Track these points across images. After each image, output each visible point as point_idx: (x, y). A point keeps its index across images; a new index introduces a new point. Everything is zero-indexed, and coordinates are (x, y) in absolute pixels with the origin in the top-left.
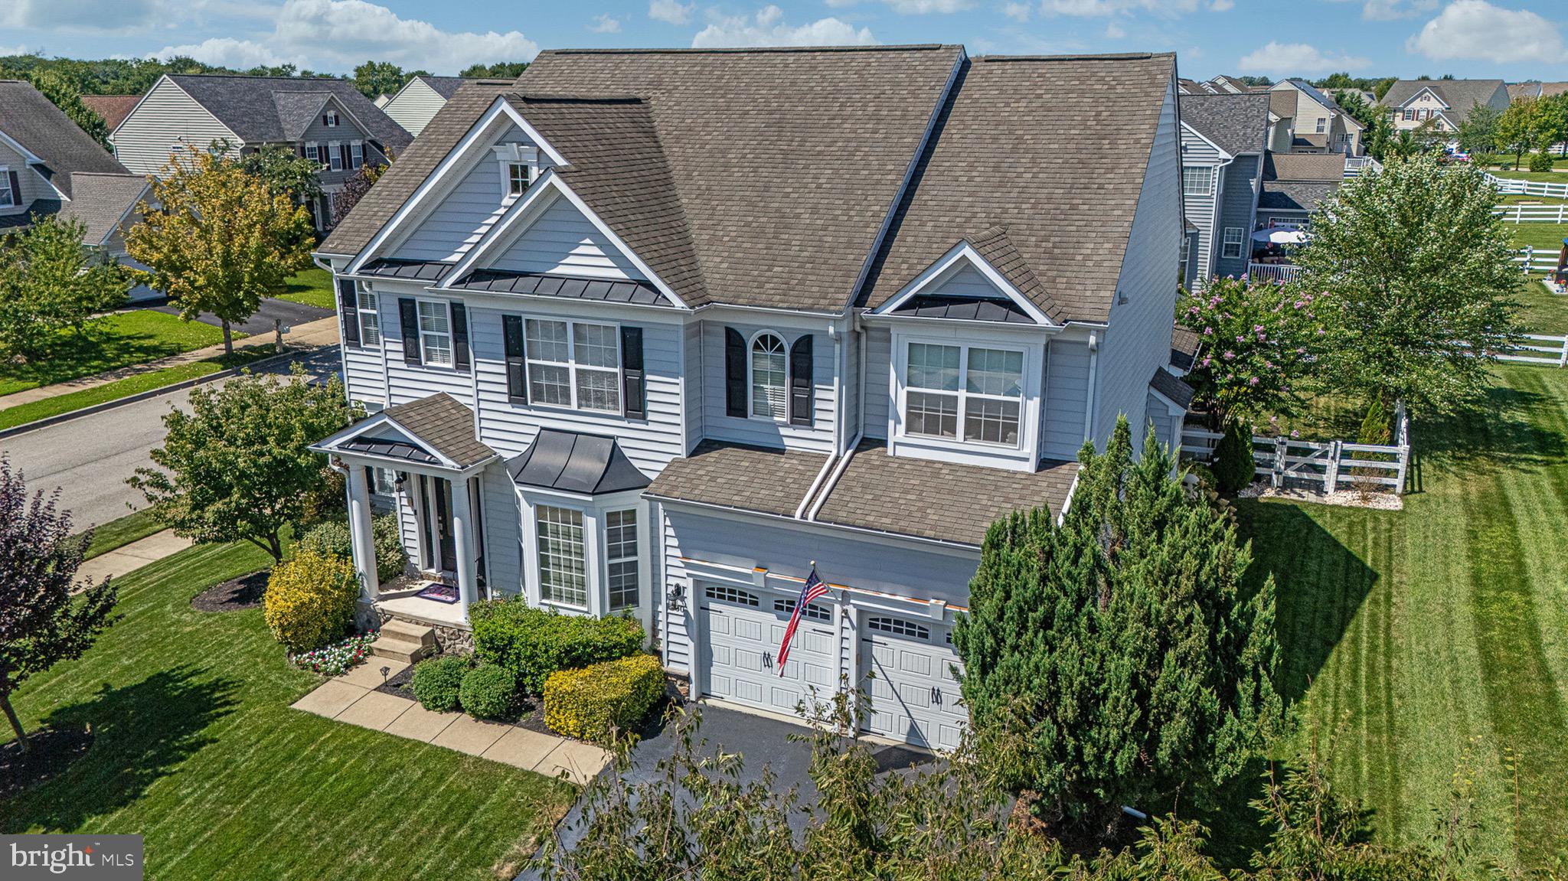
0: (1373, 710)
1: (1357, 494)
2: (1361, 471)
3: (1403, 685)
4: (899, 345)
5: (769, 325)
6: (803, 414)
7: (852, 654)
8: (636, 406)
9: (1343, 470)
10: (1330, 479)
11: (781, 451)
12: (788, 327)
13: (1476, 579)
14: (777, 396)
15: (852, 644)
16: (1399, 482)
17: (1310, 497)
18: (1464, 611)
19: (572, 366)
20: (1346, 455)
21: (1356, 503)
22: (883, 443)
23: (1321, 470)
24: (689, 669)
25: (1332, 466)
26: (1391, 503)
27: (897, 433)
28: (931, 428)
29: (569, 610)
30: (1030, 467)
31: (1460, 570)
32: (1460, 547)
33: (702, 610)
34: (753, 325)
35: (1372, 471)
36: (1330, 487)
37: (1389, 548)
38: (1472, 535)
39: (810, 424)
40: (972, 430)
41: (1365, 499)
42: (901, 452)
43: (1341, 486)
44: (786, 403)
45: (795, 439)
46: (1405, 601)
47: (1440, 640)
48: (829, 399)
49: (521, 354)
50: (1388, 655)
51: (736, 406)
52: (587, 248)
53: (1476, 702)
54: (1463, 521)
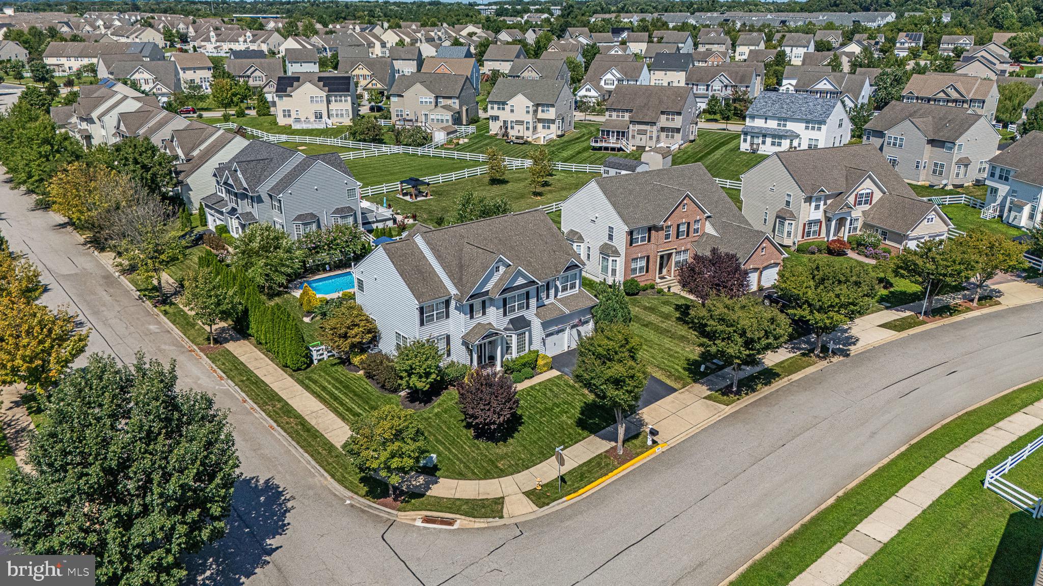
7: (569, 335)
11: (547, 305)
15: (569, 333)
19: (516, 303)
28: (564, 290)
29: (523, 354)
39: (549, 298)
44: (546, 296)
45: (547, 302)
48: (551, 293)
49: (506, 305)
52: (522, 278)
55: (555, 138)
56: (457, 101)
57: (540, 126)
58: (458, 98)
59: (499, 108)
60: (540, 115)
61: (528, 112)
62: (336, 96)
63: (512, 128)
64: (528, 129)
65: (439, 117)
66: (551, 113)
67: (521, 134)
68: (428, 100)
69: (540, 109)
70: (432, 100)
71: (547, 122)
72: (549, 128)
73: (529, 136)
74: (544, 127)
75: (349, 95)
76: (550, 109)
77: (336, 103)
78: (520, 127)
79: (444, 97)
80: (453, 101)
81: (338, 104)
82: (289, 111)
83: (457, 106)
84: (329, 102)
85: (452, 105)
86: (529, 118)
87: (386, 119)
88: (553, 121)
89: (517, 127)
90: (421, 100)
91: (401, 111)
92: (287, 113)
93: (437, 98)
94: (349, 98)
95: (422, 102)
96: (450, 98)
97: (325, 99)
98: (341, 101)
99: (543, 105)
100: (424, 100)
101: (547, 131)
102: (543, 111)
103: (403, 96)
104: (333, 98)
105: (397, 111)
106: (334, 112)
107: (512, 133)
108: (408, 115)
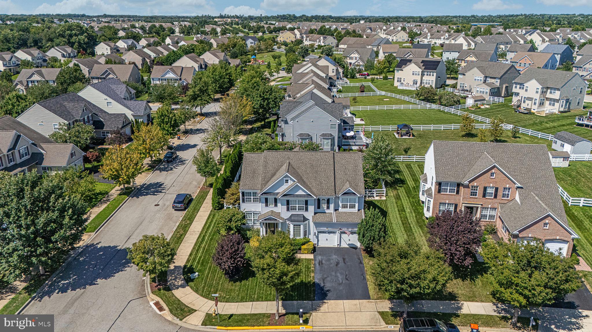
0: (392, 232)
1: (379, 197)
2: (379, 193)
3: (394, 228)
4: (341, 199)
5: (324, 197)
6: (328, 208)
7: (339, 237)
8: (307, 210)
9: (377, 193)
10: (375, 195)
11: (325, 213)
12: (326, 197)
13: (399, 211)
14: (325, 206)
15: (339, 236)
16: (385, 195)
17: (373, 199)
18: (398, 216)
19: (297, 206)
20: (377, 191)
21: (379, 199)
22: (338, 210)
23: (374, 194)
24: (316, 243)
25: (375, 193)
26: (384, 198)
27: (340, 209)
28: (345, 207)
29: (298, 238)
30: (357, 211)
31: (396, 209)
32: (395, 205)
33: (318, 235)
34: (321, 197)
35: (381, 193)
36: (375, 196)
37: (386, 206)
38: (396, 203)
39: (329, 209)
40: (350, 208)
41: (381, 198)
42: (341, 211)
43: (377, 196)
44: (326, 207)
45: (327, 211)
46: (391, 215)
47: (397, 221)
48: (332, 206)
49: (289, 205)
50: (391, 224)
51: (319, 207)
52: (300, 191)
53: (403, 229)
54: (395, 200)
55: (557, 112)
56: (499, 81)
57: (547, 103)
58: (500, 78)
59: (520, 88)
60: (548, 95)
61: (537, 92)
62: (428, 72)
63: (524, 102)
64: (535, 104)
65: (482, 90)
66: (557, 95)
67: (529, 107)
68: (479, 78)
69: (549, 91)
70: (482, 79)
71: (553, 101)
72: (554, 105)
73: (535, 109)
74: (550, 104)
75: (435, 72)
76: (556, 92)
77: (427, 76)
78: (529, 102)
79: (491, 78)
80: (496, 80)
81: (428, 76)
82: (401, 78)
83: (498, 84)
84: (423, 75)
85: (495, 83)
86: (537, 96)
87: (454, 88)
88: (557, 101)
89: (527, 102)
90: (476, 78)
91: (464, 84)
92: (399, 80)
93: (486, 77)
94: (435, 74)
95: (475, 79)
96: (495, 78)
97: (420, 73)
98: (430, 75)
99: (551, 88)
100: (477, 78)
101: (551, 107)
102: (551, 93)
103: (465, 75)
104: (426, 73)
105: (461, 84)
106: (425, 82)
107: (523, 105)
108: (466, 87)
